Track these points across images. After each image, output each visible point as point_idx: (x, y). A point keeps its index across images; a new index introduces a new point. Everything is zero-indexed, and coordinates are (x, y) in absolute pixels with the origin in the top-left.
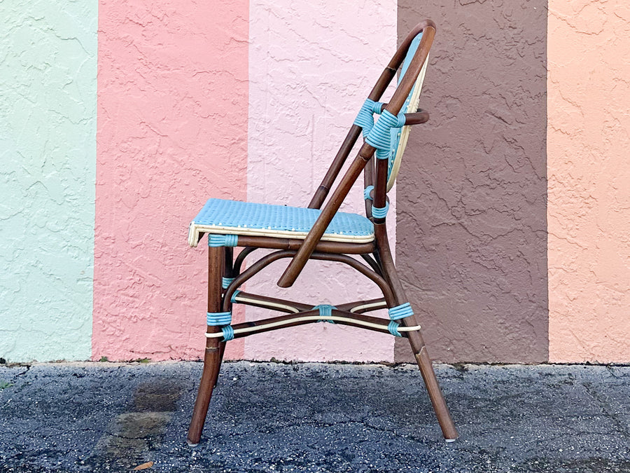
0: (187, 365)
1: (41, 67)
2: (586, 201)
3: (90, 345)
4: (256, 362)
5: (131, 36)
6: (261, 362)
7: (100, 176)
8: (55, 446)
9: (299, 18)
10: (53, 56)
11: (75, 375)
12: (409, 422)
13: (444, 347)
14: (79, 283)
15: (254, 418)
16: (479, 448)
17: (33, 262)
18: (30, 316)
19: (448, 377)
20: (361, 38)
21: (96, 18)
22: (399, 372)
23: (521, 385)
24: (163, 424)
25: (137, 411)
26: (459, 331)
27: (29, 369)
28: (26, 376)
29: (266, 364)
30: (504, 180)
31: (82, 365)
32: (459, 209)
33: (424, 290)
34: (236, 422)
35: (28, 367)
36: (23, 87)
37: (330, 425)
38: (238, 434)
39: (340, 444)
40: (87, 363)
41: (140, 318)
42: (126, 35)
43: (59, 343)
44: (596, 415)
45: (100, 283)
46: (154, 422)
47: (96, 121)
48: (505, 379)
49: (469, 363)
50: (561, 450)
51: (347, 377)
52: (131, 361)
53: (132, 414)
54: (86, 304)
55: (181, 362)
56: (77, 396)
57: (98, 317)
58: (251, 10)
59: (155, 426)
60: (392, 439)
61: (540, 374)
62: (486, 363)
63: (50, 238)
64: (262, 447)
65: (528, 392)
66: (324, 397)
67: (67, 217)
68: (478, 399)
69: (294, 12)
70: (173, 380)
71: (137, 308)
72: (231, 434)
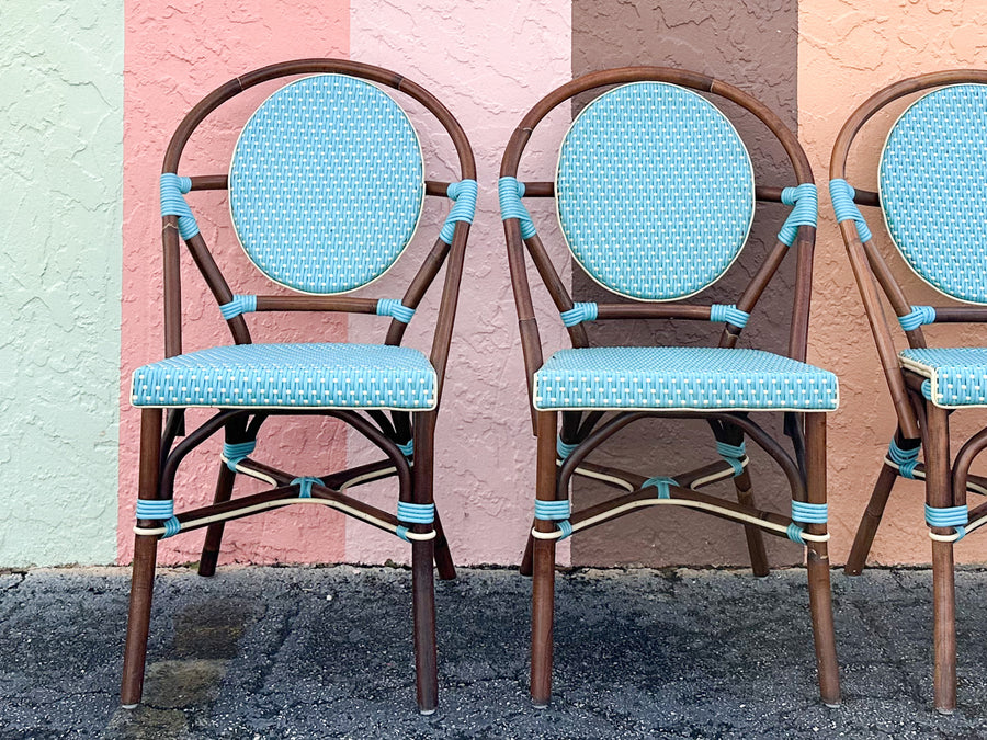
0: (259, 572)
1: (39, 126)
2: (858, 321)
3: (115, 541)
4: (364, 566)
5: (173, 78)
6: (370, 567)
7: (128, 288)
8: (49, 723)
9: (424, 49)
10: (58, 110)
11: (91, 590)
12: (587, 677)
13: (646, 543)
14: (98, 449)
15: (353, 670)
16: (692, 727)
17: (29, 418)
18: (26, 498)
19: (652, 592)
20: (518, 78)
21: (122, 52)
22: (578, 583)
23: (760, 606)
24: (215, 683)
25: (176, 659)
26: (668, 518)
27: (24, 579)
28: (18, 592)
29: (377, 570)
30: (734, 291)
31: (103, 572)
32: (667, 335)
33: (615, 456)
34: (324, 679)
35: (24, 574)
36: (13, 157)
37: (467, 684)
38: (324, 702)
39: (479, 720)
40: (110, 569)
41: (189, 501)
42: (167, 77)
43: (69, 539)
44: (872, 662)
45: (128, 449)
46: (201, 678)
47: (121, 207)
48: (737, 595)
49: (684, 566)
50: (816, 729)
51: (498, 593)
52: (176, 566)
53: (169, 663)
54: (107, 481)
55: (251, 568)
56: (90, 630)
57: (126, 500)
58: (352, 37)
59: (203, 687)
60: (560, 710)
61: (791, 585)
62: (709, 567)
63: (54, 382)
64: (360, 725)
65: (771, 621)
66: (461, 631)
67: (79, 351)
68: (694, 633)
69: (418, 40)
70: (237, 600)
71: (184, 485)
72: (316, 702)
